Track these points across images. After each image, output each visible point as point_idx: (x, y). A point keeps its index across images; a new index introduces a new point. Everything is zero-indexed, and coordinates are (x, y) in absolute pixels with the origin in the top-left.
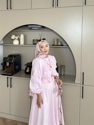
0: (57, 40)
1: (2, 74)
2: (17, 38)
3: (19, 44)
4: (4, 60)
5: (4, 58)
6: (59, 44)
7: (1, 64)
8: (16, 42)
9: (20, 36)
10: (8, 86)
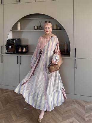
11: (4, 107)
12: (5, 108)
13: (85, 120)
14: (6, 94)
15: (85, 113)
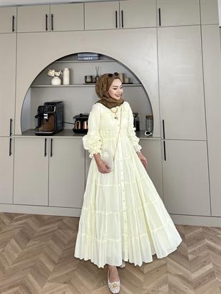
0: (123, 75)
1: (37, 135)
2: (58, 74)
3: (62, 83)
4: (38, 110)
5: (40, 107)
6: (127, 81)
7: (36, 117)
8: (56, 82)
9: (62, 71)
10: (45, 154)
11: (22, 249)
12: (25, 250)
13: (188, 259)
14: (19, 222)
15: (187, 246)
